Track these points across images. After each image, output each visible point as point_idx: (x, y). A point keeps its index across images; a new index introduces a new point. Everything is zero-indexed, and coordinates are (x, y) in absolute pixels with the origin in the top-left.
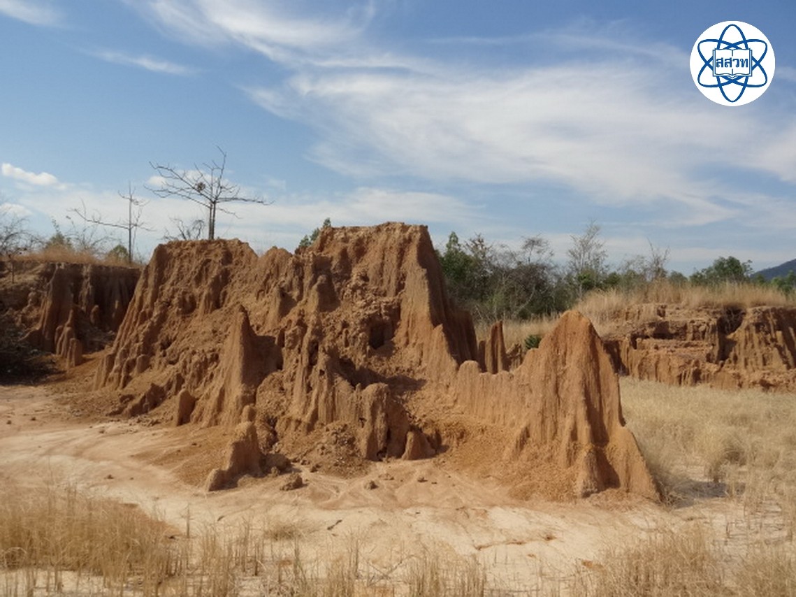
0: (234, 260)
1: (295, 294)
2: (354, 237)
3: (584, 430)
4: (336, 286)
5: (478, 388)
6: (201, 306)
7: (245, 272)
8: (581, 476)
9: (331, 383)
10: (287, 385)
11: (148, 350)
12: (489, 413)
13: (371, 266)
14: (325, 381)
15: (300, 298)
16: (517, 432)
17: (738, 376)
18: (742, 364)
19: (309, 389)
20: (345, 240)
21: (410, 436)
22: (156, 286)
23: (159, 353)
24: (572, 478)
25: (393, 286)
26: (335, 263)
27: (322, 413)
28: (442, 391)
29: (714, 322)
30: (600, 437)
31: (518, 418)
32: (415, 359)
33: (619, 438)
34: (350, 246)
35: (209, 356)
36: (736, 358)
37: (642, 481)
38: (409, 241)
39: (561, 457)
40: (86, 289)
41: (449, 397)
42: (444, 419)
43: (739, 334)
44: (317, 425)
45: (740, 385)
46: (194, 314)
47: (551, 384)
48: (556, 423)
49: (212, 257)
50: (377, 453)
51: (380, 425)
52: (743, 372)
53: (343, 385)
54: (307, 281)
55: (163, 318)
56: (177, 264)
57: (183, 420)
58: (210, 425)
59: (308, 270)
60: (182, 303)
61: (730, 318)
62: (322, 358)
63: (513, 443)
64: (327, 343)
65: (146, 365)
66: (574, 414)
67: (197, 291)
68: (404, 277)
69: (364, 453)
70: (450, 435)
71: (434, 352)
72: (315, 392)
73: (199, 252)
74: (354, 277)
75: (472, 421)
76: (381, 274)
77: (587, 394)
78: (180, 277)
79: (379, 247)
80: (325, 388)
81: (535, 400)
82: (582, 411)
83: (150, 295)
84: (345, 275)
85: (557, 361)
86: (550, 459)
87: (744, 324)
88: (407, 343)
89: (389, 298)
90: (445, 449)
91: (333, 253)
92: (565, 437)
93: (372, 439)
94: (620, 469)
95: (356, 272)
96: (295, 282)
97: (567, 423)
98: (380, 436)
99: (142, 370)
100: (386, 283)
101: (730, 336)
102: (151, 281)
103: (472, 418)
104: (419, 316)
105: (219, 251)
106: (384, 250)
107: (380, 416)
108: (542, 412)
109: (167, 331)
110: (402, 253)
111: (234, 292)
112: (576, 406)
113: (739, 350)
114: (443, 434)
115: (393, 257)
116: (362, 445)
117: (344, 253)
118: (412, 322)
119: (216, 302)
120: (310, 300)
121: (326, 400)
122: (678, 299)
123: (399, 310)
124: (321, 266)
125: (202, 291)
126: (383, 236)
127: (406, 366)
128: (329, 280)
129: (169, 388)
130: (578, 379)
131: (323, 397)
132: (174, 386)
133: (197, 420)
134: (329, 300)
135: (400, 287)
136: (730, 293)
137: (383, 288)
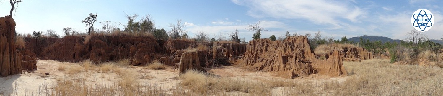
0: (268, 42)
1: (286, 48)
2: (294, 38)
3: (338, 67)
4: (293, 47)
5: (321, 63)
6: (264, 51)
7: (271, 44)
8: (339, 73)
9: (300, 63)
10: (291, 64)
11: (255, 59)
12: (323, 66)
13: (298, 43)
14: (299, 63)
15: (287, 49)
16: (329, 68)
17: (349, 59)
18: (348, 57)
19: (296, 64)
20: (292, 39)
21: (313, 70)
22: (254, 48)
23: (258, 60)
24: (338, 73)
25: (303, 47)
26: (292, 43)
27: (299, 68)
28: (315, 64)
29: (344, 50)
30: (340, 68)
31: (328, 67)
32: (309, 59)
33: (342, 68)
34: (293, 39)
35: (271, 60)
36: (347, 57)
37: (346, 73)
38: (304, 39)
39: (336, 71)
40: (231, 48)
41: (316, 64)
42: (317, 68)
43: (348, 52)
44: (299, 70)
45: (349, 61)
46: (263, 52)
47: (333, 61)
48: (334, 67)
49: (264, 41)
50: (309, 73)
51: (309, 69)
52: (350, 59)
53: (302, 63)
54: (288, 46)
55: (257, 53)
56: (257, 43)
57: (271, 70)
58: (278, 71)
59: (288, 44)
60: (260, 50)
61: (346, 49)
62: (298, 60)
63: (329, 70)
64: (298, 57)
65: (256, 62)
66: (337, 65)
67: (262, 48)
68: (304, 45)
69: (307, 73)
70: (318, 70)
71: (312, 58)
72: (297, 65)
73: (261, 41)
74: (296, 45)
75: (321, 68)
76: (300, 44)
77: (338, 62)
78: (258, 46)
79: (299, 40)
80: (299, 64)
81: (331, 64)
82: (338, 64)
83: (253, 49)
84: (294, 45)
85: (334, 58)
86: (334, 72)
87: (348, 50)
88: (307, 56)
89: (302, 49)
90: (318, 72)
91: (291, 41)
92: (336, 68)
93: (308, 71)
94: (343, 72)
95: (295, 44)
96: (286, 47)
97: (336, 66)
98: (309, 71)
99: (255, 63)
100: (301, 46)
101: (346, 53)
102: (253, 46)
103: (321, 67)
104: (309, 52)
105: (265, 41)
106: (300, 40)
107: (309, 68)
108: (333, 65)
109: (258, 56)
110: (303, 41)
111: (270, 48)
112: (337, 64)
113: (348, 55)
114: (317, 70)
115: (302, 41)
116: (307, 72)
117: (293, 41)
118: (307, 53)
119: (267, 50)
120: (289, 49)
121: (300, 66)
122: (337, 46)
123: (304, 51)
124: (290, 43)
125: (264, 48)
126: (299, 38)
127: (308, 60)
128: (291, 46)
129: (264, 65)
130: (337, 60)
131: (299, 65)
132: (265, 65)
133: (275, 70)
134: (292, 50)
135: (304, 47)
136: (346, 45)
137: (301, 47)
